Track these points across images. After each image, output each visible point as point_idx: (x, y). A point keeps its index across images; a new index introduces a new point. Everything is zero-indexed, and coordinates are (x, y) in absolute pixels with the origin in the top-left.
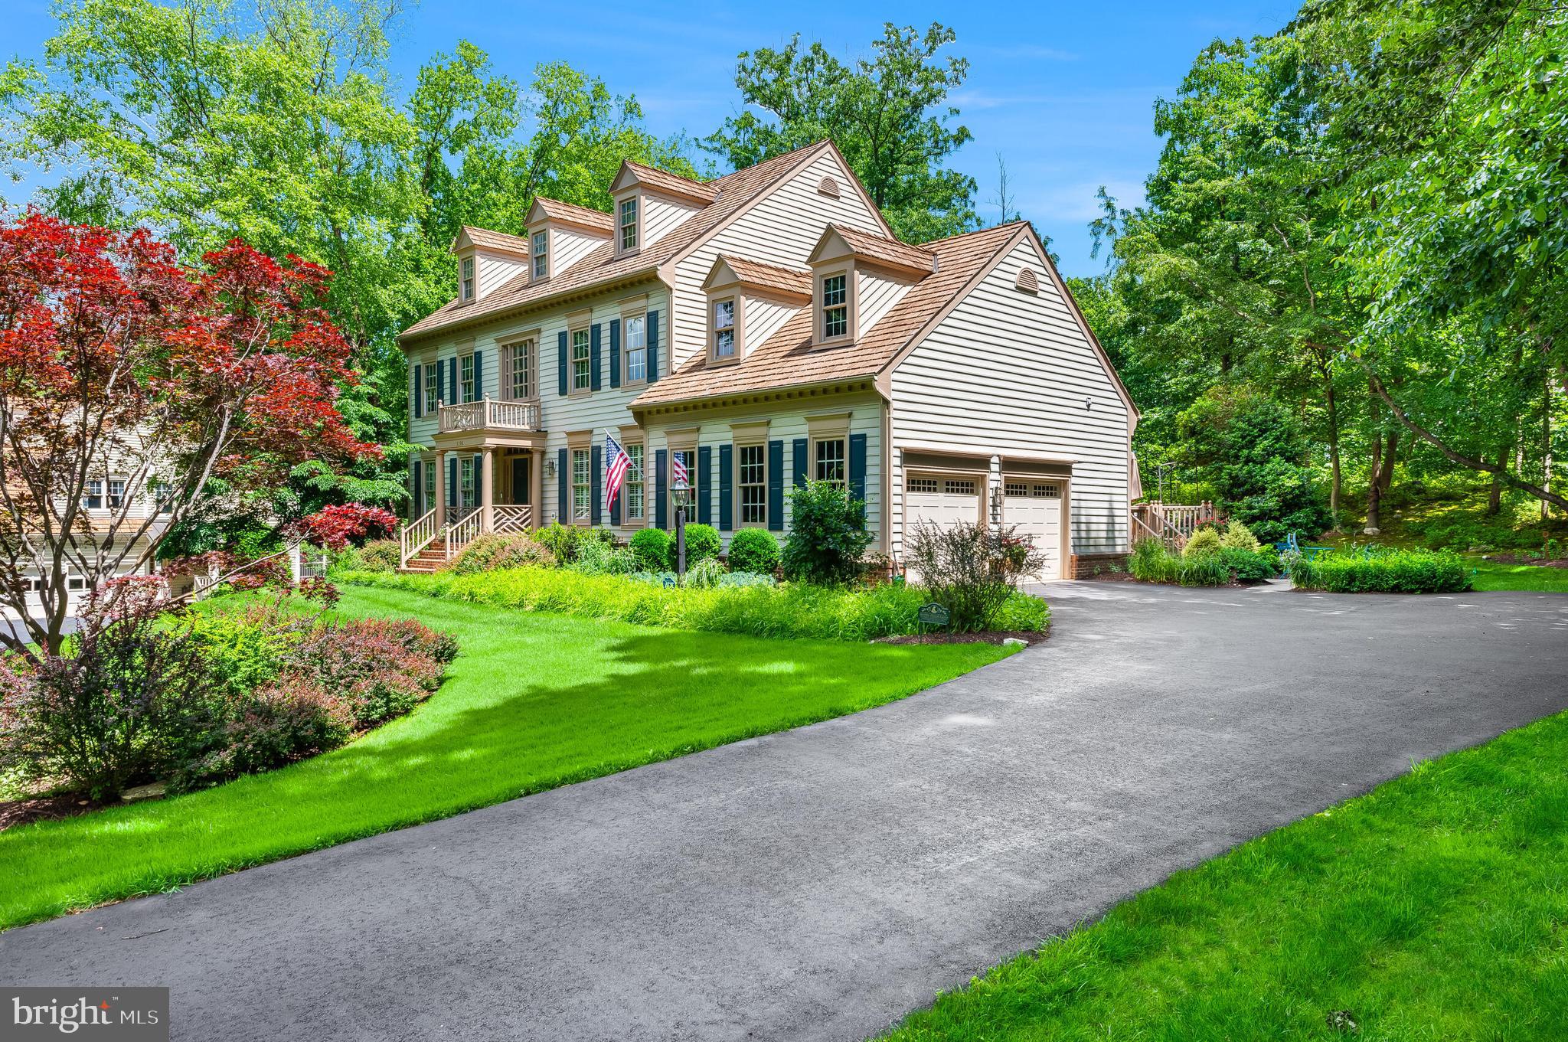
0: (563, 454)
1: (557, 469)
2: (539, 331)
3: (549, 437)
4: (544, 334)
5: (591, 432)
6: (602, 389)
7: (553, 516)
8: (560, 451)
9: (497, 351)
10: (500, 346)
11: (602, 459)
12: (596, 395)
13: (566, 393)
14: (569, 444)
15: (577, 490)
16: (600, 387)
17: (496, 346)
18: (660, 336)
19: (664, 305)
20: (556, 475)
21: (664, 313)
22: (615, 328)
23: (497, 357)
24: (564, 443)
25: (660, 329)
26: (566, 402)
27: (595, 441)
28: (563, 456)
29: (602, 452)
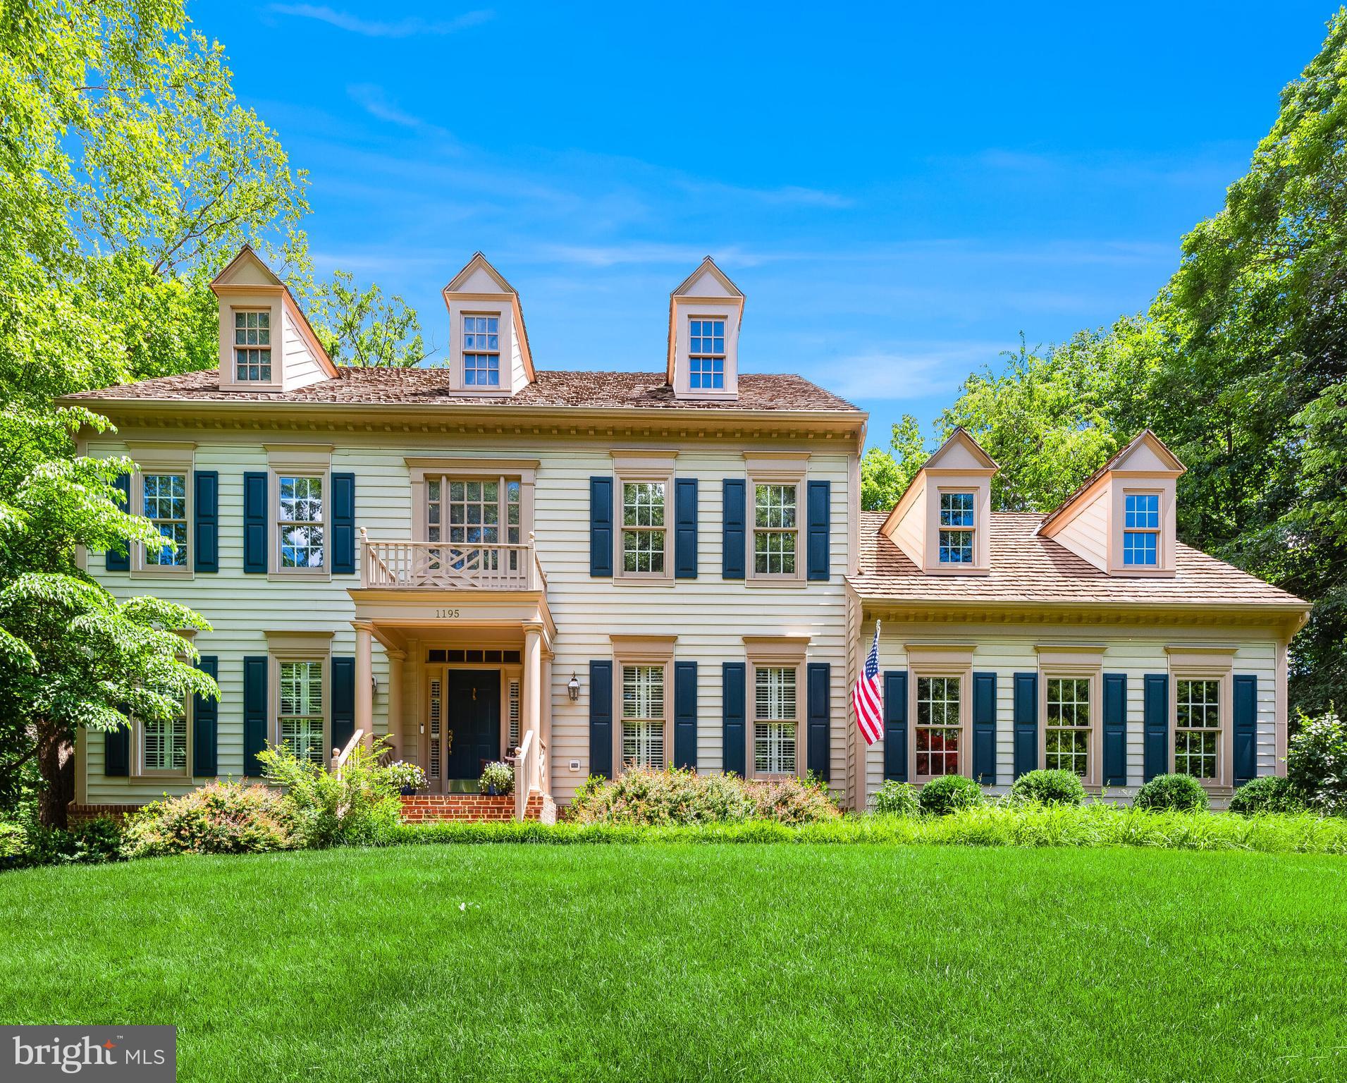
1: (586, 691)
2: (537, 467)
4: (548, 473)
5: (676, 639)
6: (701, 579)
7: (575, 766)
8: (593, 664)
9: (406, 482)
10: (419, 474)
11: (701, 682)
12: (685, 586)
13: (609, 574)
14: (617, 654)
15: (628, 729)
16: (693, 575)
17: (404, 472)
18: (833, 519)
19: (843, 477)
20: (585, 700)
21: (843, 488)
22: (733, 491)
23: (407, 492)
24: (605, 652)
25: (833, 508)
26: (609, 588)
27: (683, 653)
28: (600, 672)
29: (701, 671)
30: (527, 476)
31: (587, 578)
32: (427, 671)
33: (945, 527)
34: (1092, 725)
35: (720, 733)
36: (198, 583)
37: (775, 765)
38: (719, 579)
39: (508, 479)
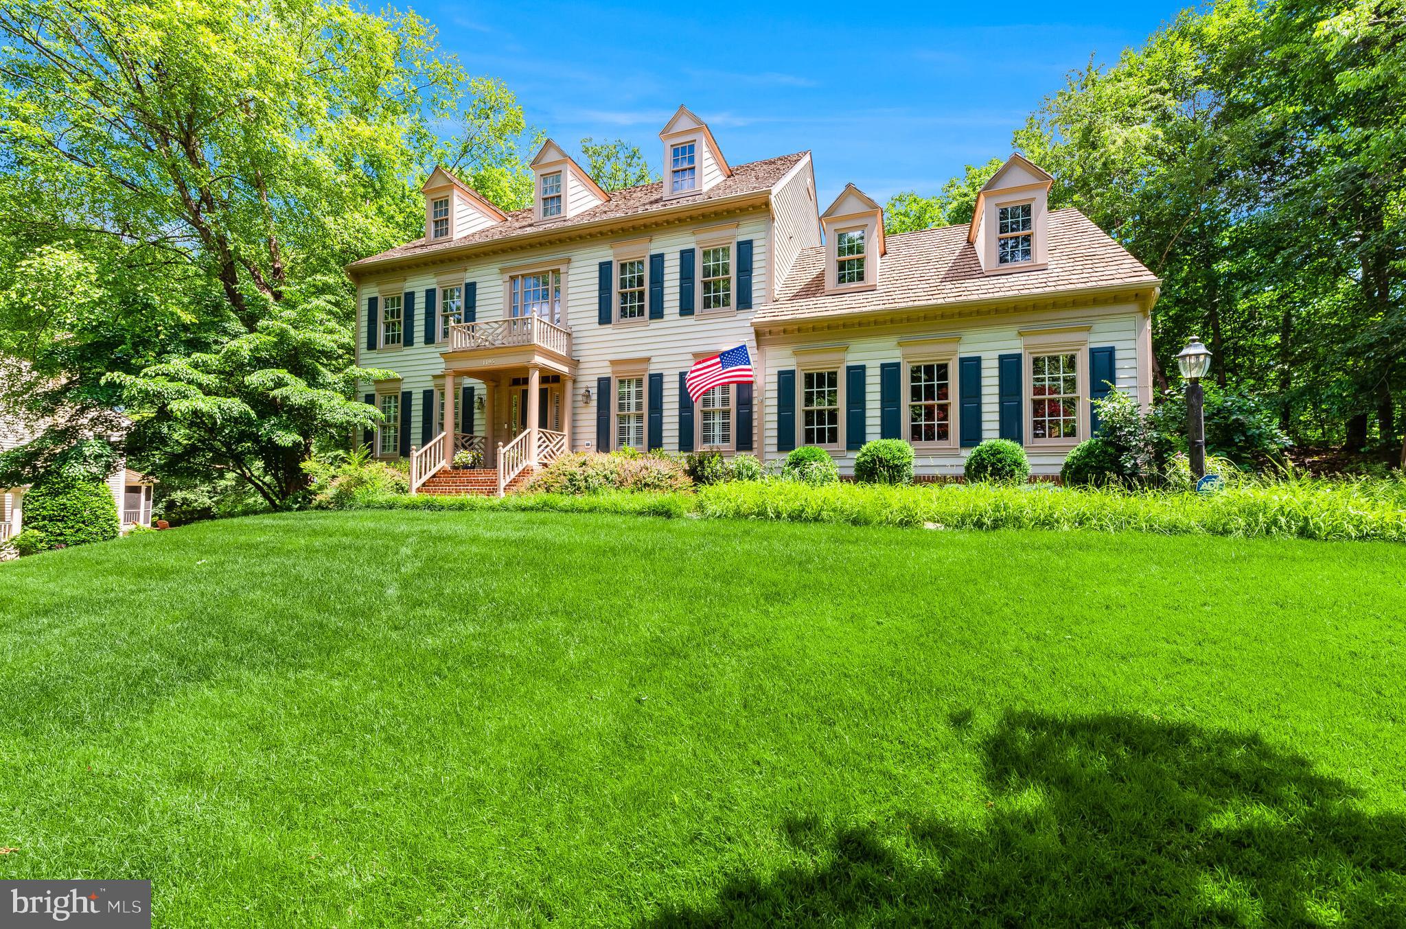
0: (604, 384)
1: (595, 397)
2: (569, 261)
3: (581, 366)
4: (573, 265)
5: (649, 359)
6: (666, 318)
7: (588, 445)
8: (600, 380)
9: (500, 282)
10: (506, 277)
11: (665, 386)
12: (656, 324)
13: (609, 322)
14: (613, 372)
15: (622, 419)
16: (661, 316)
17: (500, 276)
18: (755, 265)
19: (762, 235)
20: (594, 403)
21: (761, 242)
22: (687, 257)
23: (501, 288)
24: (606, 372)
25: (755, 258)
26: (610, 331)
27: (654, 369)
28: (604, 385)
29: (665, 379)
30: (563, 269)
31: (597, 326)
32: (510, 391)
33: (842, 258)
34: (951, 399)
35: (677, 419)
36: (405, 352)
37: (717, 439)
38: (678, 316)
39: (553, 271)
